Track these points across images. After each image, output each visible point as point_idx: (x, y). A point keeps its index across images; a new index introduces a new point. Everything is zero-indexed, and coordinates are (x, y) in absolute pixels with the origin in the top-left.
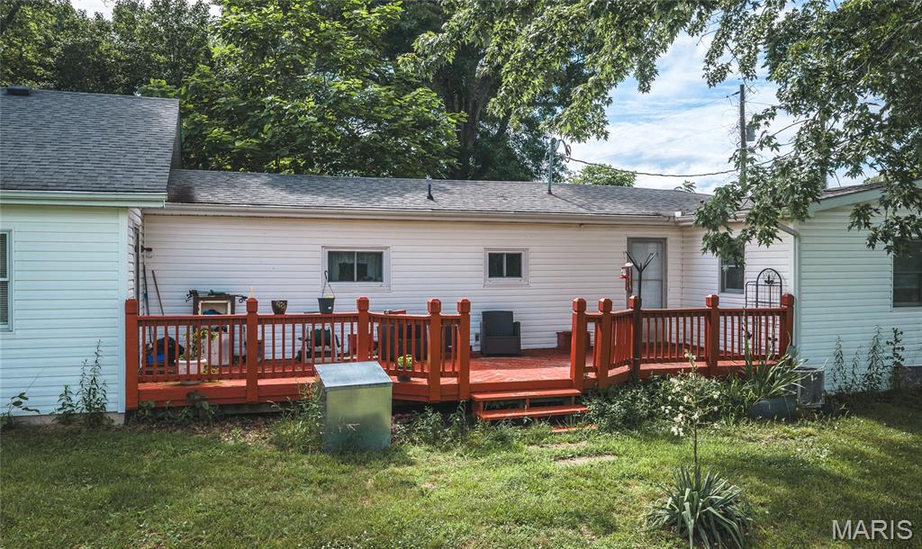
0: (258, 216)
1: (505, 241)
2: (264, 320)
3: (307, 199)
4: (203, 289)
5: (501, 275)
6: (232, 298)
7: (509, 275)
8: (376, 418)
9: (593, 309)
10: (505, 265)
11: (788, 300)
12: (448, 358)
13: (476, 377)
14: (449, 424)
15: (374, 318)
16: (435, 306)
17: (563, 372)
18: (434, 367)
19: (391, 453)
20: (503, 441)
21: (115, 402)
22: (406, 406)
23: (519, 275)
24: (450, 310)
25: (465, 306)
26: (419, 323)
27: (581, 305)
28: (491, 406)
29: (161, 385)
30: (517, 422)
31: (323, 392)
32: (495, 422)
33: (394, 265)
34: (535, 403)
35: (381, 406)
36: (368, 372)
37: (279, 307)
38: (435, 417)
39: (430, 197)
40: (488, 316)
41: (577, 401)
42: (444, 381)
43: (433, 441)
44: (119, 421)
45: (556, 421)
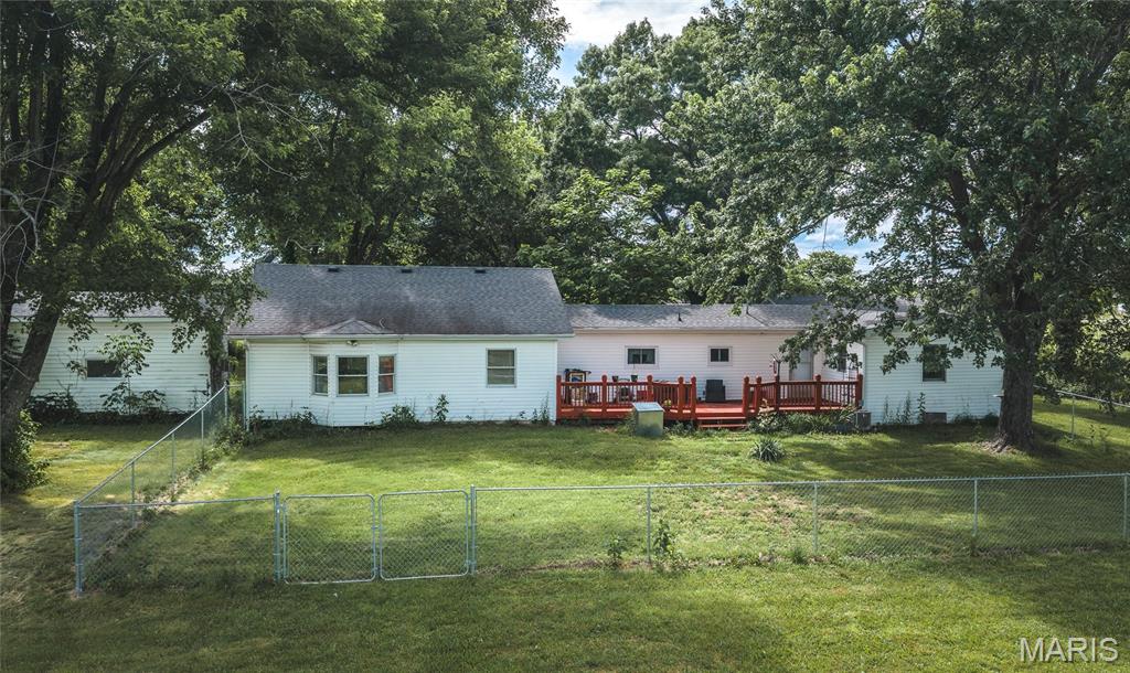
0: (597, 333)
1: (720, 343)
2: (609, 384)
3: (618, 323)
4: (571, 368)
5: (717, 360)
6: (584, 372)
7: (722, 360)
8: (656, 426)
9: (753, 381)
10: (719, 355)
11: (860, 377)
12: (686, 403)
13: (698, 410)
14: (686, 429)
15: (654, 384)
16: (681, 379)
17: (740, 410)
18: (680, 406)
19: (663, 436)
20: (708, 435)
21: (553, 416)
22: (669, 422)
23: (727, 360)
24: (688, 381)
25: (694, 379)
26: (674, 387)
27: (747, 380)
28: (705, 422)
29: (569, 410)
30: (716, 429)
31: (636, 413)
32: (707, 429)
33: (660, 356)
34: (724, 422)
35: (659, 421)
36: (654, 406)
37: (615, 379)
38: (680, 425)
39: (680, 320)
40: (709, 382)
41: (745, 422)
42: (684, 411)
43: (680, 434)
44: (554, 424)
45: (732, 429)
